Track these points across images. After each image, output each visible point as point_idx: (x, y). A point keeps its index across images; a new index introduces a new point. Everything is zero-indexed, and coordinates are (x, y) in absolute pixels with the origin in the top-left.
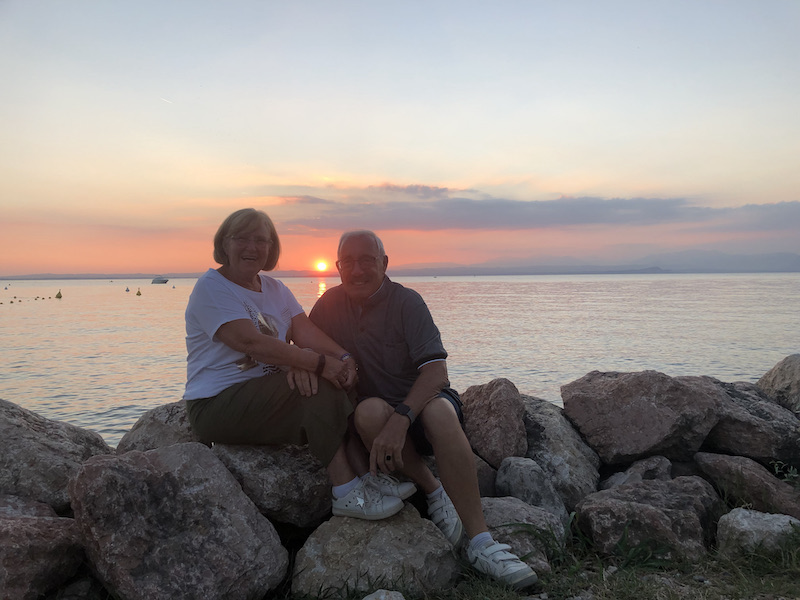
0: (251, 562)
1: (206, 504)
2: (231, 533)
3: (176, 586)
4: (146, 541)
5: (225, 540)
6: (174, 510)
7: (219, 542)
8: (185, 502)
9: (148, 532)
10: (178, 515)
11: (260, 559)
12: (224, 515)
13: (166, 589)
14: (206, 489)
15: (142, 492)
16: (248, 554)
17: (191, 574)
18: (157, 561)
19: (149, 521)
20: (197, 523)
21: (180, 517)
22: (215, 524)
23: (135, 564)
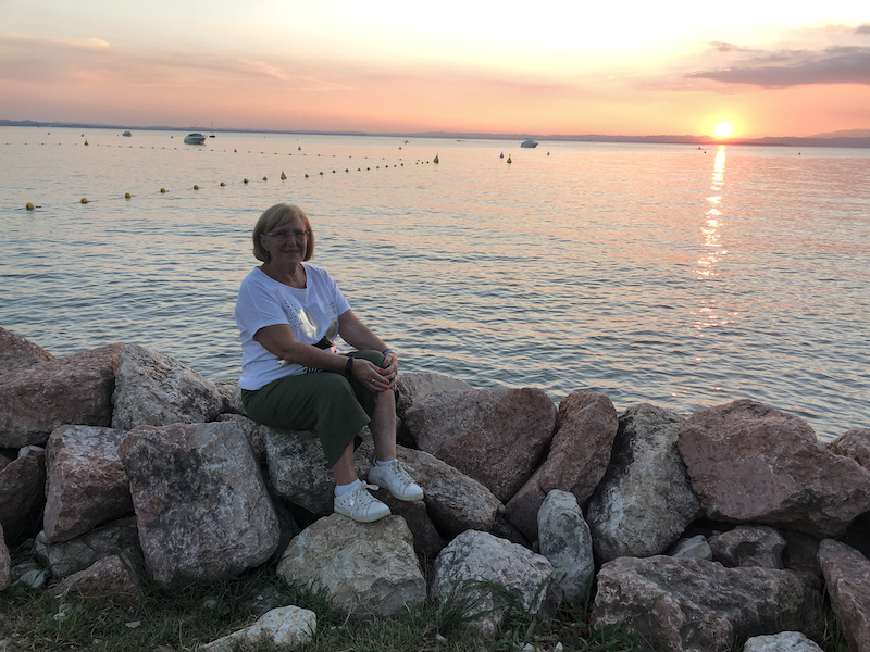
0: (233, 542)
1: (219, 481)
2: (227, 512)
3: (171, 546)
4: (164, 503)
5: (220, 517)
6: (193, 480)
7: (215, 517)
8: (204, 476)
9: (167, 496)
10: (195, 486)
11: (243, 541)
12: (229, 494)
13: (164, 546)
14: (222, 468)
15: (169, 462)
16: (233, 534)
17: (185, 539)
18: (167, 521)
19: (171, 486)
20: (206, 496)
21: (196, 488)
22: (219, 501)
23: (152, 519)
